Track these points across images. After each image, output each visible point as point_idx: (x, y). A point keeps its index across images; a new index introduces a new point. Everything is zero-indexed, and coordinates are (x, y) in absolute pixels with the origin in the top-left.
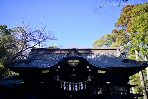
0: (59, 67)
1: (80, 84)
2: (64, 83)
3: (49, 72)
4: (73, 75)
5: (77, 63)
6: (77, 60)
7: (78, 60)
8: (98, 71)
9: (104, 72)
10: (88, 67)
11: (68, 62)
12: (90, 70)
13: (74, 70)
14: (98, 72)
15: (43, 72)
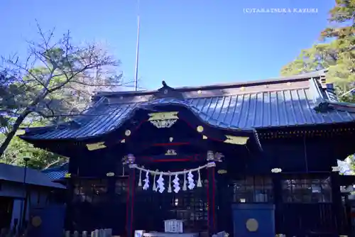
0: (128, 133)
1: (187, 176)
2: (147, 173)
3: (104, 146)
4: (168, 153)
5: (174, 119)
6: (173, 113)
7: (176, 113)
8: (227, 139)
9: (242, 141)
10: (200, 129)
11: (150, 119)
12: (205, 137)
13: (171, 139)
14: (227, 141)
15: (91, 147)
